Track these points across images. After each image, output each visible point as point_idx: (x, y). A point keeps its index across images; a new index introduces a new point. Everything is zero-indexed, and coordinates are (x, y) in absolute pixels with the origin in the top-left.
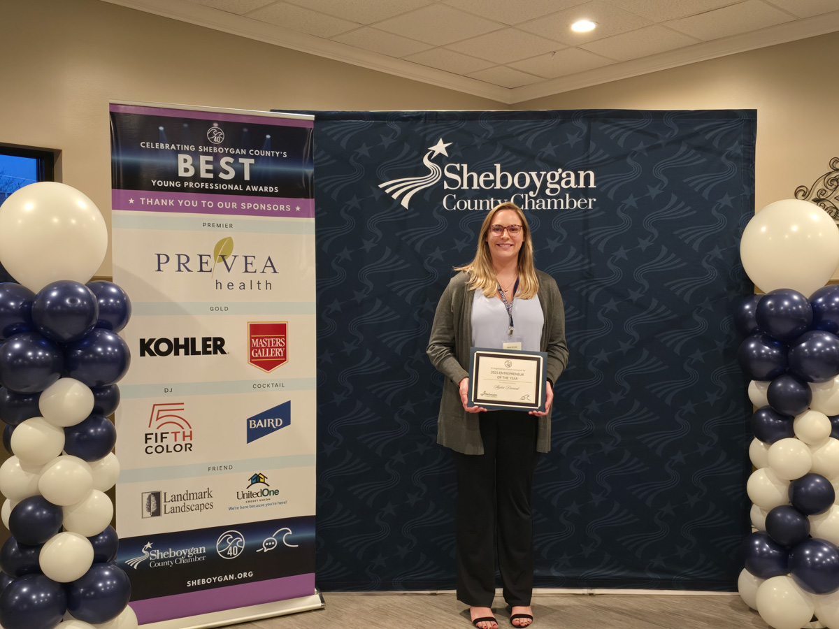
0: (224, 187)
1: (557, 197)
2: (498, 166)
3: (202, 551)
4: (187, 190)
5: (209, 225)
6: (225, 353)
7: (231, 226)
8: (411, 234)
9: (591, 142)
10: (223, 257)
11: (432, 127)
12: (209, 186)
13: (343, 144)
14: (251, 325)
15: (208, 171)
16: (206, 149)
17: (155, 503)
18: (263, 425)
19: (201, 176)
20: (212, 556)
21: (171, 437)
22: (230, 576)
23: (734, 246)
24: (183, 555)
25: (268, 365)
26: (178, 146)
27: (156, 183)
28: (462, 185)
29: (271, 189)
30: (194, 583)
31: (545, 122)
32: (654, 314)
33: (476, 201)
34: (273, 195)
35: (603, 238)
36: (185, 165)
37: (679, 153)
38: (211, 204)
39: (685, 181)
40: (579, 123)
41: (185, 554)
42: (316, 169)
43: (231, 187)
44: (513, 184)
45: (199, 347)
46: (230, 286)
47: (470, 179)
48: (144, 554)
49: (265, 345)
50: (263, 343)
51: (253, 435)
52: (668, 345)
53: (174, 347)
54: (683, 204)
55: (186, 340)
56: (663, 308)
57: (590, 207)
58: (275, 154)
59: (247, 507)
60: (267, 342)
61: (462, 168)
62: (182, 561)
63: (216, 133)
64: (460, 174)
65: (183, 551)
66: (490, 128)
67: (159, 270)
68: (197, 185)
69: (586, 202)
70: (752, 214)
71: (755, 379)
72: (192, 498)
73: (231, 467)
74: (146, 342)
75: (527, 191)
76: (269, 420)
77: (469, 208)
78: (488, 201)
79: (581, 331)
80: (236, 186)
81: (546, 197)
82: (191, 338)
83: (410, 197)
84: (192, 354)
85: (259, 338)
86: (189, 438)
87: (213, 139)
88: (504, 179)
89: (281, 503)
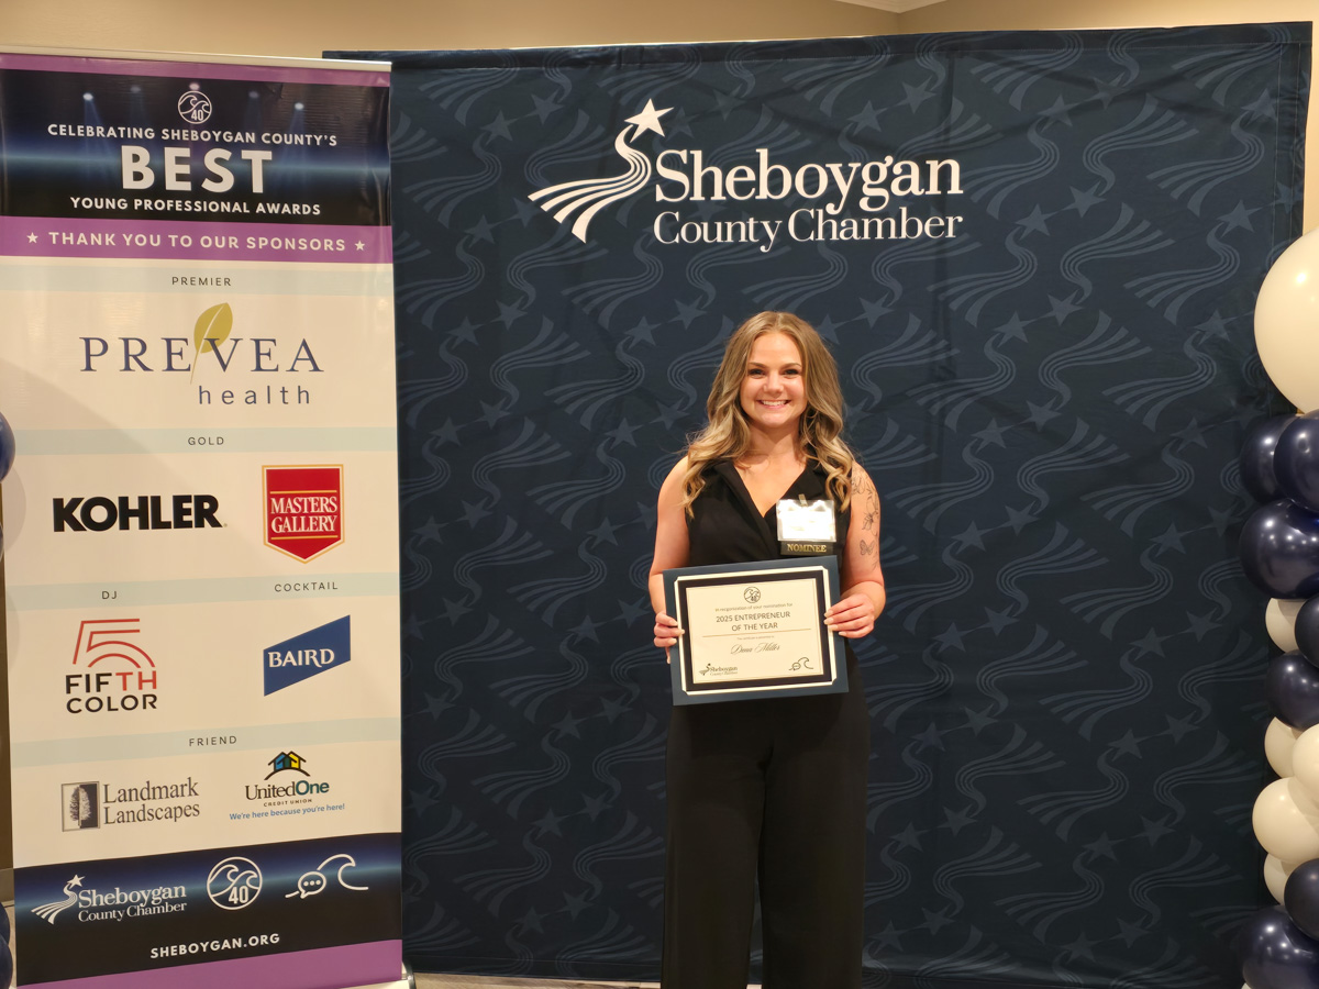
0: (213, 207)
2: (764, 153)
3: (180, 893)
4: (143, 214)
5: (184, 281)
6: (220, 526)
7: (227, 282)
8: (591, 293)
9: (955, 100)
10: (213, 342)
11: (633, 77)
12: (184, 206)
13: (461, 116)
14: (269, 472)
15: (180, 177)
16: (176, 134)
17: (88, 805)
18: (297, 660)
19: (168, 188)
20: (198, 904)
21: (115, 681)
22: (234, 941)
24: (142, 901)
25: (305, 547)
26: (122, 129)
27: (80, 203)
28: (691, 193)
29: (306, 209)
30: (164, 952)
31: (860, 61)
32: (1081, 453)
33: (719, 225)
34: (311, 219)
35: (977, 297)
36: (134, 166)
37: (1141, 118)
38: (187, 241)
39: (1151, 177)
40: (930, 63)
41: (146, 898)
42: (394, 168)
43: (225, 207)
44: (793, 190)
45: (167, 514)
46: (227, 397)
47: (708, 181)
48: (67, 897)
49: (297, 509)
50: (295, 506)
51: (277, 679)
52: (1110, 515)
53: (120, 513)
54: (1145, 225)
55: (143, 500)
56: (1100, 439)
57: (950, 234)
58: (313, 140)
59: (266, 814)
60: (302, 504)
61: (691, 158)
62: (142, 911)
63: (195, 102)
64: (688, 170)
65: (143, 892)
66: (748, 78)
67: (89, 368)
68: (160, 205)
69: (942, 223)
71: (1277, 596)
72: (157, 795)
73: (233, 739)
74: (65, 504)
75: (821, 203)
76: (307, 652)
77: (706, 239)
78: (743, 225)
79: (930, 486)
80: (237, 204)
81: (861, 215)
82: (152, 497)
83: (590, 218)
84: (153, 528)
85: (286, 497)
86: (151, 684)
87: (191, 113)
88: (775, 178)
89: (333, 808)
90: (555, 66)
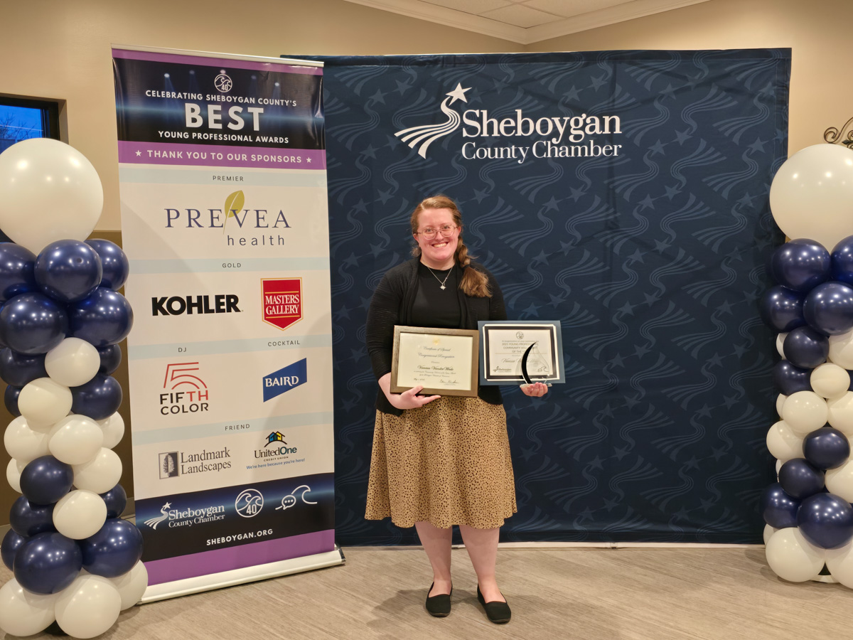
0: (233, 138)
1: (580, 144)
2: (519, 112)
3: (221, 510)
4: (197, 141)
5: (219, 178)
6: (239, 311)
7: (241, 179)
8: (429, 185)
9: (617, 85)
10: (234, 211)
11: (450, 72)
12: (218, 137)
13: (357, 91)
14: (264, 282)
15: (216, 121)
16: (213, 98)
17: (173, 464)
18: (280, 383)
19: (210, 127)
20: (231, 514)
21: (186, 397)
22: (250, 534)
23: (765, 193)
24: (202, 514)
25: (283, 322)
26: (185, 94)
27: (163, 134)
28: (482, 133)
29: (281, 140)
30: (214, 542)
31: (569, 65)
32: (681, 265)
33: (496, 149)
34: (283, 146)
35: (629, 186)
36: (192, 115)
37: (709, 96)
38: (220, 156)
39: (715, 125)
40: (605, 66)
41: (204, 513)
43: (240, 138)
44: (535, 131)
45: (212, 305)
46: (242, 241)
47: (490, 126)
48: (163, 515)
49: (279, 302)
50: (277, 300)
51: (269, 393)
52: (695, 296)
53: (187, 305)
54: (712, 149)
55: (199, 298)
56: (691, 258)
57: (616, 154)
58: (284, 103)
60: (281, 299)
61: (481, 114)
62: (202, 520)
63: (223, 80)
64: (480, 120)
65: (202, 510)
66: (509, 71)
67: (169, 226)
68: (206, 136)
69: (611, 148)
70: (786, 158)
72: (209, 458)
73: (248, 426)
74: (158, 301)
75: (549, 138)
76: (285, 378)
77: (489, 157)
78: (509, 149)
79: (606, 283)
80: (246, 137)
81: (569, 144)
82: (204, 296)
83: (428, 146)
84: (205, 313)
85: (273, 295)
86: (205, 397)
87: (221, 87)
88: (525, 125)
89: (299, 461)
90: (408, 65)
